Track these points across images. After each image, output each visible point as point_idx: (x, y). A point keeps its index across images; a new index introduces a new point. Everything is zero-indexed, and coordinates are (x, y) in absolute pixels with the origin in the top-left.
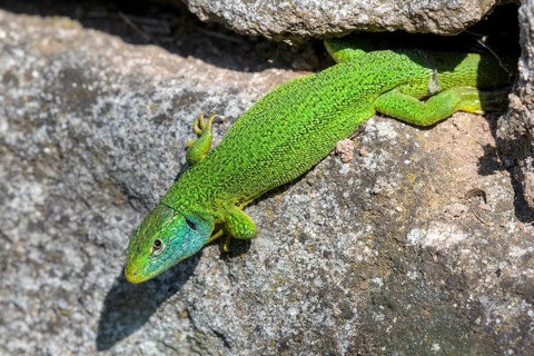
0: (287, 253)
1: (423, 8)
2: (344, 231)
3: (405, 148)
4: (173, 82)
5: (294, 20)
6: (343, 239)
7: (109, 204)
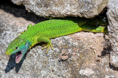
0: (49, 75)
1: (83, 11)
2: (63, 69)
3: (80, 48)
4: (23, 28)
5: (51, 13)
6: (63, 72)
7: (6, 60)
